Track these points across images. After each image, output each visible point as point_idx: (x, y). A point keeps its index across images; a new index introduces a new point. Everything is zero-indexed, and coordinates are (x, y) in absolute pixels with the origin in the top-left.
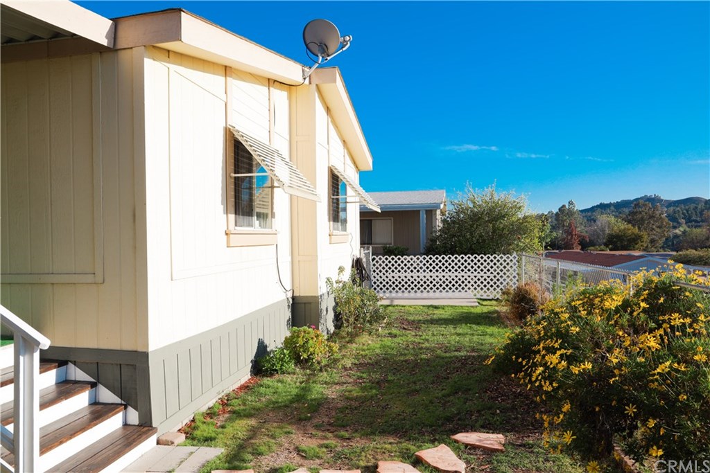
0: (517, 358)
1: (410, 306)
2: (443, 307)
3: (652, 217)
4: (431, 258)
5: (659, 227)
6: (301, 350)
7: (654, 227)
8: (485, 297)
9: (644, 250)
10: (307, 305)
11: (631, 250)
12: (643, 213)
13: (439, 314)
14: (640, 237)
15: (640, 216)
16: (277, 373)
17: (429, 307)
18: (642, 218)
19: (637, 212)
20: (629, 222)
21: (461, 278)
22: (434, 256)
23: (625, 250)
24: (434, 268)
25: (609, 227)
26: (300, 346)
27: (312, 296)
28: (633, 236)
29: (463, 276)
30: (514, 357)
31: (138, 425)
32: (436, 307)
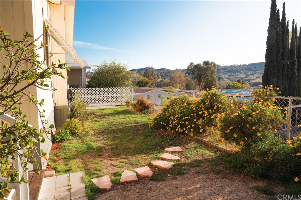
0: (163, 123)
1: (91, 110)
2: (105, 109)
3: (152, 75)
4: (90, 89)
5: (154, 79)
6: (74, 129)
7: (152, 78)
8: (118, 105)
9: (149, 87)
10: (61, 110)
11: (145, 87)
12: (149, 73)
13: (106, 112)
14: (149, 82)
15: (148, 74)
16: (65, 140)
17: (99, 109)
18: (149, 75)
19: (147, 73)
20: (144, 76)
21: (105, 97)
22: (91, 88)
23: (143, 87)
24: (94, 93)
25: (137, 79)
26: (74, 128)
27: (64, 106)
28: (146, 82)
29: (106, 97)
30: (161, 122)
31: (33, 171)
32: (103, 109)
